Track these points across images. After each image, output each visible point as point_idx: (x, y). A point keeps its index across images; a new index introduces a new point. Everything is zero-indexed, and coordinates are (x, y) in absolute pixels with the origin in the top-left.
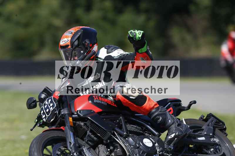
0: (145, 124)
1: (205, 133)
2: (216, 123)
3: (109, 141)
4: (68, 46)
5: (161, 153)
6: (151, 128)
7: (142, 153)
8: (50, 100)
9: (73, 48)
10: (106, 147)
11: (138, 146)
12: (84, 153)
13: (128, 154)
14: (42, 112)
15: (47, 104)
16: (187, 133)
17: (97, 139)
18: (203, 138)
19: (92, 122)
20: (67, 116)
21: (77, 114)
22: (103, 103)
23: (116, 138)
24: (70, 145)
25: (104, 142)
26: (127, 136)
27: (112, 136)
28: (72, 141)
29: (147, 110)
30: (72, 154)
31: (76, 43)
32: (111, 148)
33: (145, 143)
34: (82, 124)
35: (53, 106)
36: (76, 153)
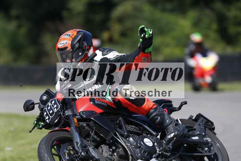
0: (142, 124)
1: (198, 133)
2: (205, 123)
3: (111, 141)
4: (66, 48)
5: (161, 152)
6: (149, 128)
7: (143, 153)
8: (53, 102)
9: (74, 50)
10: (109, 147)
11: (139, 145)
12: (90, 152)
13: (129, 154)
14: (45, 113)
15: (50, 106)
16: (185, 133)
17: (100, 139)
18: (197, 138)
19: (95, 123)
20: (71, 116)
21: (80, 115)
22: (103, 104)
23: (118, 138)
24: (77, 145)
25: (107, 142)
26: (128, 136)
27: (114, 136)
28: (78, 140)
29: (146, 111)
30: (79, 154)
31: (77, 45)
32: (114, 148)
33: (145, 143)
34: (85, 125)
35: (57, 108)
36: (84, 153)
